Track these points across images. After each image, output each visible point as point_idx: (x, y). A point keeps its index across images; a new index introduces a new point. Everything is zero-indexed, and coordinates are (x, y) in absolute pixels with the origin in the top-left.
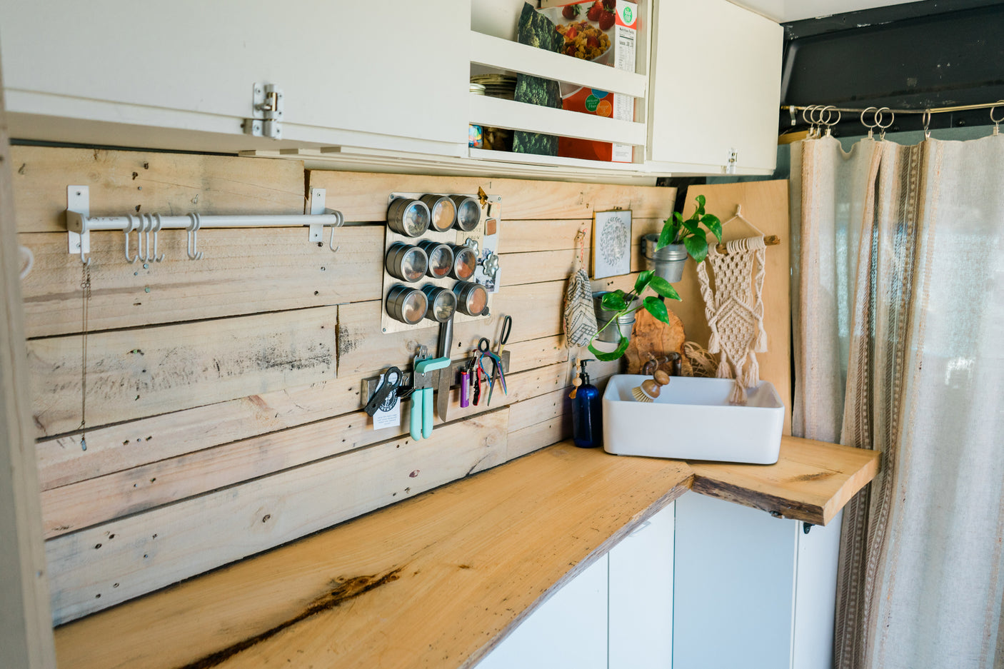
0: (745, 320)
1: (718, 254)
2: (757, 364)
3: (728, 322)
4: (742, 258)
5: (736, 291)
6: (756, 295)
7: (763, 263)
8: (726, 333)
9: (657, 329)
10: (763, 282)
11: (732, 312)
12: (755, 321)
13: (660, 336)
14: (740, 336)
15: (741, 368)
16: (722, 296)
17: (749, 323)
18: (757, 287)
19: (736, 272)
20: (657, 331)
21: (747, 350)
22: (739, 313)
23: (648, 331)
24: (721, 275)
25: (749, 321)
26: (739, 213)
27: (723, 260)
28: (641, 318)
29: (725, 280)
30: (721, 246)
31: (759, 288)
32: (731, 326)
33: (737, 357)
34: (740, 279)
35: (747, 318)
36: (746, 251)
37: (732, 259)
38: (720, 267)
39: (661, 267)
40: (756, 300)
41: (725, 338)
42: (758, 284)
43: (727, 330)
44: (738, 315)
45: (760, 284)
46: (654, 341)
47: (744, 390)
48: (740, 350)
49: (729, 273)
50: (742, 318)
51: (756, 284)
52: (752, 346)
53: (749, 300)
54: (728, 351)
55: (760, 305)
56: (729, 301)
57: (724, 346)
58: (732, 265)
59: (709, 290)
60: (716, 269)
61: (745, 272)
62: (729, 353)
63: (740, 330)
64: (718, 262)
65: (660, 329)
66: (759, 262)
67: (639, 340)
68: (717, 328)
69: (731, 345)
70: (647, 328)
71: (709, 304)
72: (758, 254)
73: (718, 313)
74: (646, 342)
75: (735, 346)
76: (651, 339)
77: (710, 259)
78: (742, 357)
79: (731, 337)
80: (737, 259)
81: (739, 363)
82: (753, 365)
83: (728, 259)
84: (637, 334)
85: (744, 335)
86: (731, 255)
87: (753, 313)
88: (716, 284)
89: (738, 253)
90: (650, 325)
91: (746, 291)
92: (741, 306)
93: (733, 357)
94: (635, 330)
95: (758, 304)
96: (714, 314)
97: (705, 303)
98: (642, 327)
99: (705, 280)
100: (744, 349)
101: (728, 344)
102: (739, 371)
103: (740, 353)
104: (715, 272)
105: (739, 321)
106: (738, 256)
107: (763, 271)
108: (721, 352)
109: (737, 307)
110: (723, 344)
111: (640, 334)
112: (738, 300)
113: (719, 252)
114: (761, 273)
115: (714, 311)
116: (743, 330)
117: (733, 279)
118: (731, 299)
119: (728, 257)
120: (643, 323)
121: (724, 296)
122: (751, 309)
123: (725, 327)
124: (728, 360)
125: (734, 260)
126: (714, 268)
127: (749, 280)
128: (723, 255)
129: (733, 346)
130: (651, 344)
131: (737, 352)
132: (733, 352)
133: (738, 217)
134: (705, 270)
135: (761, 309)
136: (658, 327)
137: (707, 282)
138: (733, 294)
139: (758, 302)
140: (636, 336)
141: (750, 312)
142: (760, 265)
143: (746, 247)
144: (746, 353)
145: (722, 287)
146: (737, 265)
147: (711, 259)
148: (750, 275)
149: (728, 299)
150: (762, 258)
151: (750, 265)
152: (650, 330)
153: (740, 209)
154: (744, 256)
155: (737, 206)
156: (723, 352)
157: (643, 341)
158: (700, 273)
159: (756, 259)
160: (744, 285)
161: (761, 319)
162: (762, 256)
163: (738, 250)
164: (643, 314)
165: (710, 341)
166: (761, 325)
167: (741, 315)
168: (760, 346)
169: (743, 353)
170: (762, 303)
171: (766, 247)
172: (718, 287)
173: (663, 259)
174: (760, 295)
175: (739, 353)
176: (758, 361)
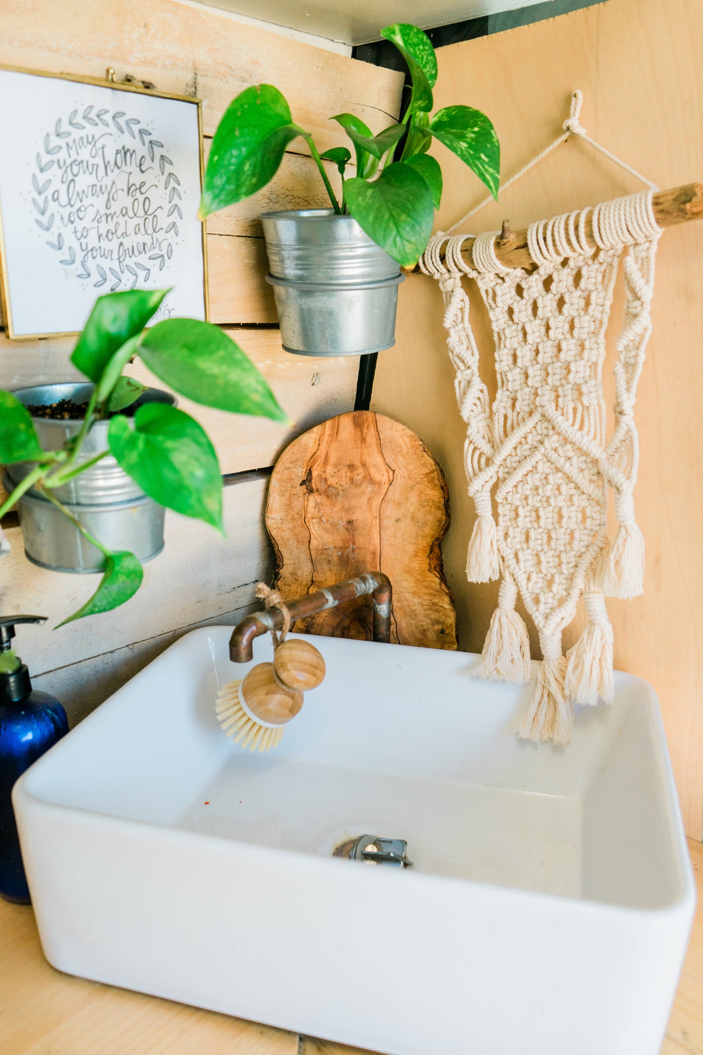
0: (577, 487)
1: (503, 269)
2: (608, 628)
3: (527, 490)
4: (578, 277)
5: (555, 390)
6: (618, 404)
7: (647, 292)
8: (520, 520)
9: (372, 481)
10: (642, 357)
11: (538, 456)
12: (609, 491)
13: (376, 503)
14: (561, 535)
15: (559, 636)
16: (513, 406)
17: (590, 498)
18: (622, 377)
19: (559, 325)
20: (369, 488)
21: (580, 583)
22: (561, 462)
23: (345, 482)
24: (512, 338)
25: (590, 489)
26: (574, 122)
27: (519, 290)
28: (330, 442)
29: (524, 355)
30: (511, 238)
31: (628, 382)
32: (534, 501)
33: (548, 599)
34: (570, 347)
35: (582, 480)
36: (591, 251)
37: (548, 282)
38: (511, 311)
39: (317, 302)
40: (617, 422)
41: (517, 535)
42: (627, 365)
43: (521, 512)
44: (558, 470)
45: (630, 367)
46: (357, 516)
47: (563, 707)
48: (557, 579)
49: (535, 329)
50: (569, 479)
51: (620, 369)
52: (596, 570)
53: (592, 420)
54: (522, 578)
55: (628, 440)
56: (530, 423)
57: (511, 561)
58: (547, 303)
59: (478, 385)
60: (498, 318)
61: (585, 324)
62: (523, 583)
63: (561, 517)
64: (506, 295)
65: (379, 484)
66: (633, 291)
67: (317, 505)
68: (495, 505)
69: (532, 560)
70: (344, 472)
71: (476, 430)
72: (630, 260)
73: (498, 460)
74: (335, 513)
75: (543, 567)
76: (348, 510)
77: (482, 285)
78: (562, 602)
79: (532, 535)
80: (563, 281)
81: (555, 619)
82: (597, 634)
83: (534, 284)
84: (314, 484)
85: (572, 534)
86: (544, 270)
87: (604, 465)
88: (497, 366)
89: (565, 263)
90: (352, 467)
91: (584, 389)
92: (566, 441)
93: (537, 601)
94: (310, 473)
95: (621, 434)
96: (489, 462)
97: (465, 426)
98: (330, 470)
99: (466, 355)
100: (571, 578)
101: (521, 557)
102: (551, 645)
103: (558, 588)
104: (495, 327)
105: (558, 488)
106: (566, 270)
107: (645, 319)
108: (501, 577)
109: (553, 441)
110: (509, 554)
111: (323, 487)
112: (559, 420)
113: (508, 262)
114: (637, 328)
115: (486, 448)
116: (571, 518)
117: (548, 349)
118: (537, 417)
119: (535, 276)
120: (333, 459)
121: (518, 405)
122: (597, 452)
123: (517, 503)
124: (520, 607)
125: (553, 287)
126: (491, 315)
127: (597, 353)
128: (519, 272)
129: (539, 563)
130: (350, 522)
131: (550, 583)
132: (537, 583)
133: (573, 136)
134: (467, 324)
135: (631, 451)
136: (377, 477)
137: (474, 360)
138: (546, 398)
139: (623, 428)
140: (311, 491)
141: (595, 462)
142: (637, 298)
143: (590, 235)
144: (575, 593)
145: (514, 377)
146: (561, 302)
147: (484, 284)
148: (601, 338)
149: (531, 413)
150: (645, 276)
151: (603, 300)
152: (352, 480)
153: (578, 106)
154: (584, 272)
155: (568, 99)
156: (508, 578)
157: (328, 511)
158: (452, 332)
159: (624, 277)
160: (580, 370)
161: (628, 488)
162: (644, 263)
163: (566, 252)
164: (336, 432)
165: (470, 543)
166: (627, 507)
167: (567, 468)
168: (619, 574)
169: (568, 590)
170: (635, 434)
171: (658, 232)
172: (504, 374)
173: (320, 276)
174: (628, 403)
175: (555, 588)
176: (611, 619)
